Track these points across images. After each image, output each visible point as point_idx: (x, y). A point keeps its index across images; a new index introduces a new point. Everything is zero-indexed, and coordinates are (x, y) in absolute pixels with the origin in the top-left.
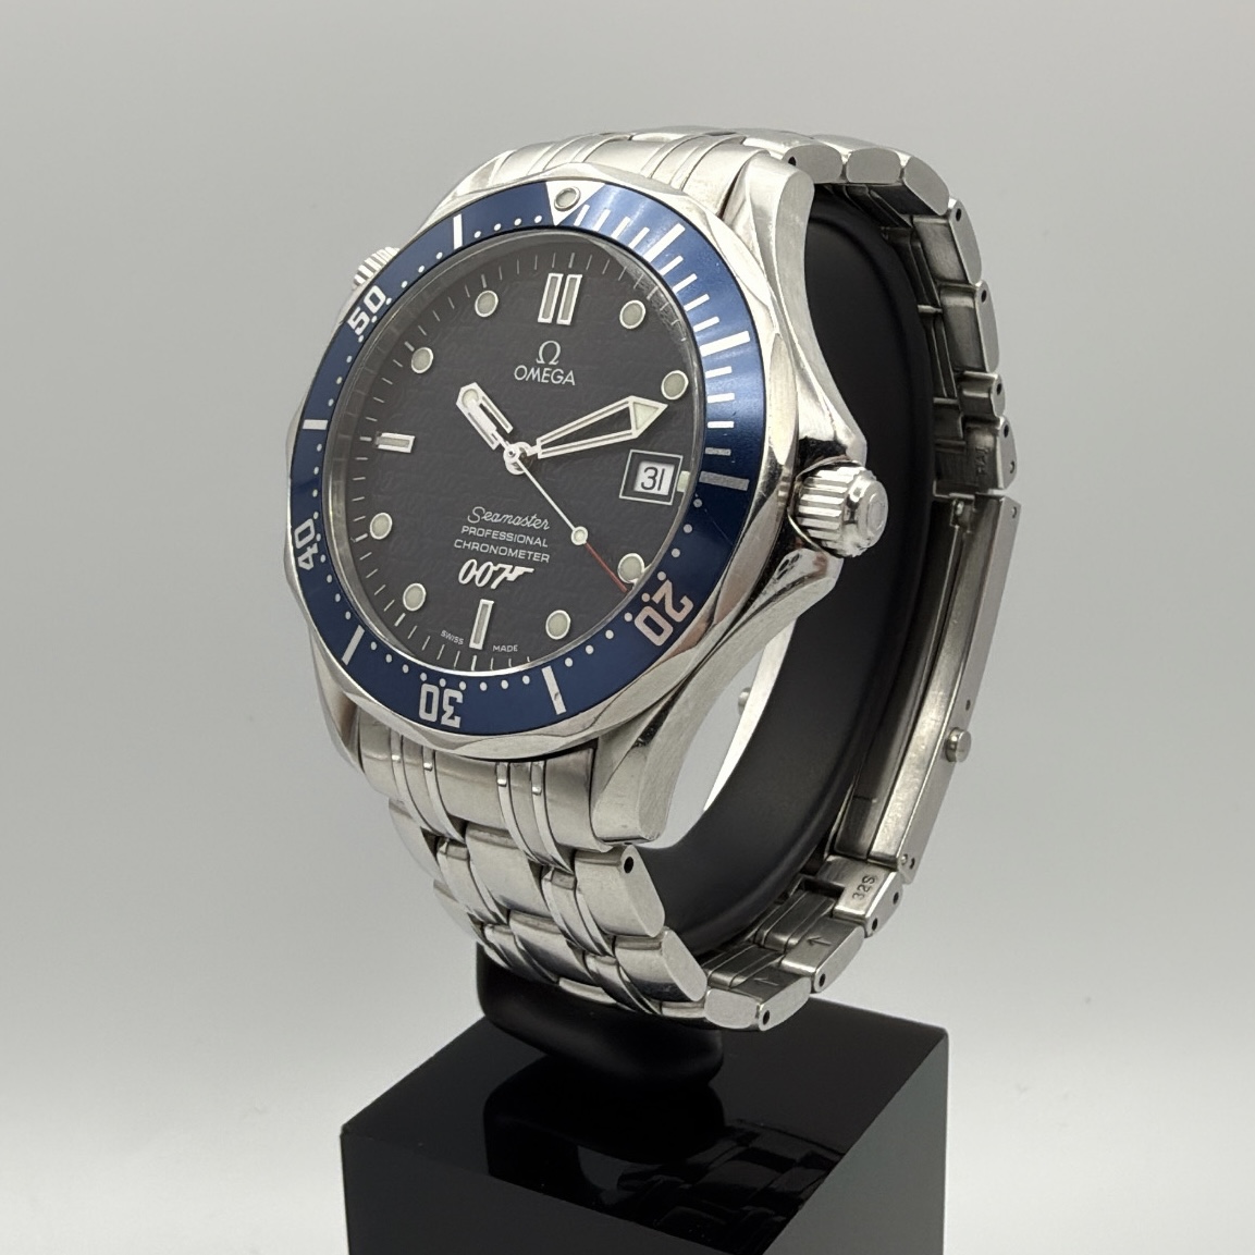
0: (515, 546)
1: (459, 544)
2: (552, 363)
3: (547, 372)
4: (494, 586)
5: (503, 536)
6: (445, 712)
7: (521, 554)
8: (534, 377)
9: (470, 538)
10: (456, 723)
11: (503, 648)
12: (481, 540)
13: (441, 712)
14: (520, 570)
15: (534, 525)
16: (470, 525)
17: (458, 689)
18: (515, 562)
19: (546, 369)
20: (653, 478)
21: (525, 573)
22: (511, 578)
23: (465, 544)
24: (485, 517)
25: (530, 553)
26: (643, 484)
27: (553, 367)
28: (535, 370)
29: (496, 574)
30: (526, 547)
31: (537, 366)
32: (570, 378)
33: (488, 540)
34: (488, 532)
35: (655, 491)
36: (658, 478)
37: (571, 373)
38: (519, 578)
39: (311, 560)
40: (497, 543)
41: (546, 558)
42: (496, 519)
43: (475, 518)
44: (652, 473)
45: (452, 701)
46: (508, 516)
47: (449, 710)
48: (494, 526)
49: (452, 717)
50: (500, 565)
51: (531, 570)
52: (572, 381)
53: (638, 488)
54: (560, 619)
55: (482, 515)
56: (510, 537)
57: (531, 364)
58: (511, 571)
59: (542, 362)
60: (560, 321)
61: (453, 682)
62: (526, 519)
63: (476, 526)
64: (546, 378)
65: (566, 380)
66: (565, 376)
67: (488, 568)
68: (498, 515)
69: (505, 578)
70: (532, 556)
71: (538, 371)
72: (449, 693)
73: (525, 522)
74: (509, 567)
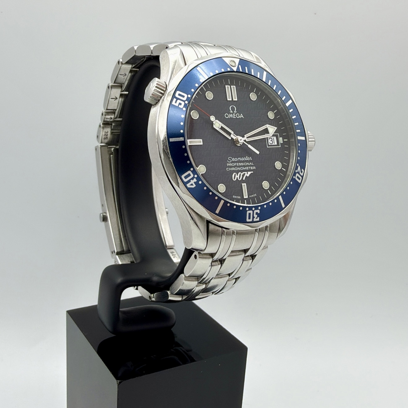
0: (244, 166)
1: (228, 169)
2: (235, 112)
3: (235, 115)
4: (244, 179)
5: (240, 164)
6: (254, 217)
7: (247, 168)
8: (231, 117)
9: (231, 167)
10: (258, 219)
11: (252, 196)
12: (234, 167)
13: (253, 217)
14: (249, 173)
15: (248, 159)
16: (229, 163)
17: (258, 209)
18: (247, 171)
19: (234, 114)
20: (272, 141)
21: (251, 173)
22: (248, 175)
23: (230, 169)
24: (233, 160)
25: (250, 167)
26: (270, 143)
27: (236, 113)
28: (231, 115)
29: (243, 175)
30: (248, 166)
31: (231, 113)
32: (242, 116)
33: (236, 166)
34: (235, 164)
35: (273, 144)
36: (273, 140)
37: (241, 114)
38: (250, 175)
39: (194, 184)
40: (239, 167)
41: (254, 168)
42: (236, 160)
43: (230, 161)
44: (271, 139)
45: (257, 213)
46: (239, 158)
47: (256, 216)
48: (236, 162)
49: (257, 218)
50: (243, 173)
51: (252, 172)
52: (243, 117)
53: (269, 144)
54: (266, 183)
55: (232, 159)
56: (242, 164)
57: (229, 113)
58: (247, 174)
59: (232, 112)
60: (234, 100)
61: (256, 208)
62: (245, 158)
63: (231, 163)
64: (235, 117)
65: (241, 117)
66: (240, 115)
67: (240, 174)
68: (236, 159)
69: (246, 176)
70: (250, 168)
71: (232, 115)
72: (255, 211)
73: (245, 159)
74: (246, 173)
